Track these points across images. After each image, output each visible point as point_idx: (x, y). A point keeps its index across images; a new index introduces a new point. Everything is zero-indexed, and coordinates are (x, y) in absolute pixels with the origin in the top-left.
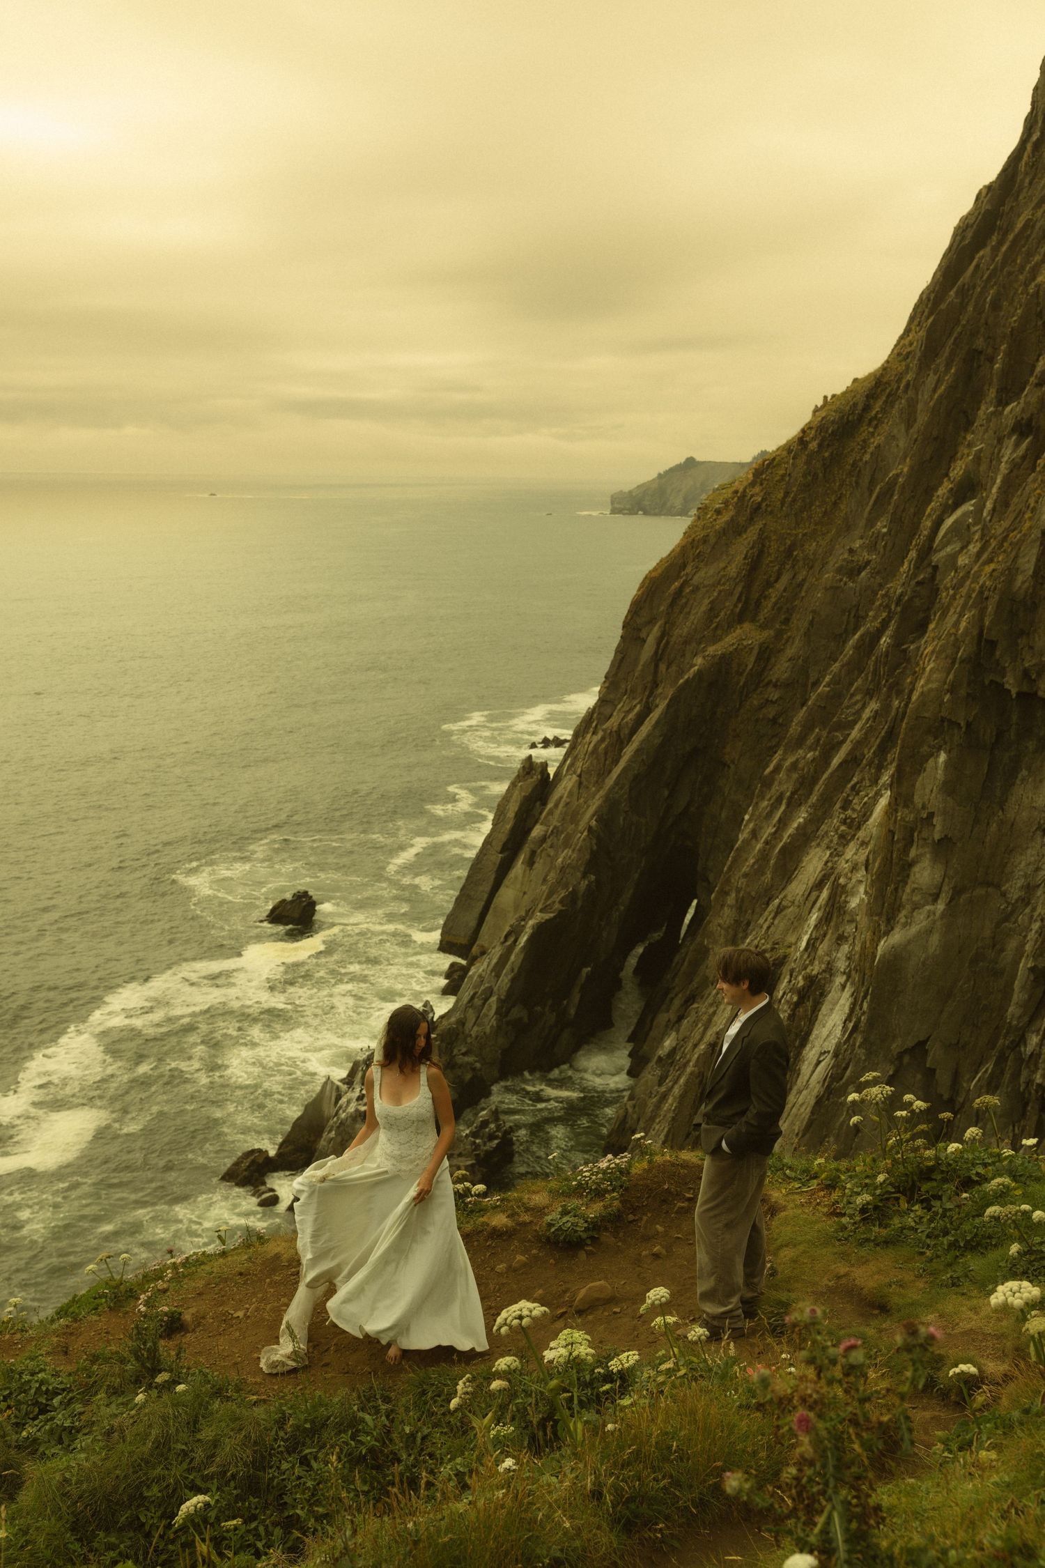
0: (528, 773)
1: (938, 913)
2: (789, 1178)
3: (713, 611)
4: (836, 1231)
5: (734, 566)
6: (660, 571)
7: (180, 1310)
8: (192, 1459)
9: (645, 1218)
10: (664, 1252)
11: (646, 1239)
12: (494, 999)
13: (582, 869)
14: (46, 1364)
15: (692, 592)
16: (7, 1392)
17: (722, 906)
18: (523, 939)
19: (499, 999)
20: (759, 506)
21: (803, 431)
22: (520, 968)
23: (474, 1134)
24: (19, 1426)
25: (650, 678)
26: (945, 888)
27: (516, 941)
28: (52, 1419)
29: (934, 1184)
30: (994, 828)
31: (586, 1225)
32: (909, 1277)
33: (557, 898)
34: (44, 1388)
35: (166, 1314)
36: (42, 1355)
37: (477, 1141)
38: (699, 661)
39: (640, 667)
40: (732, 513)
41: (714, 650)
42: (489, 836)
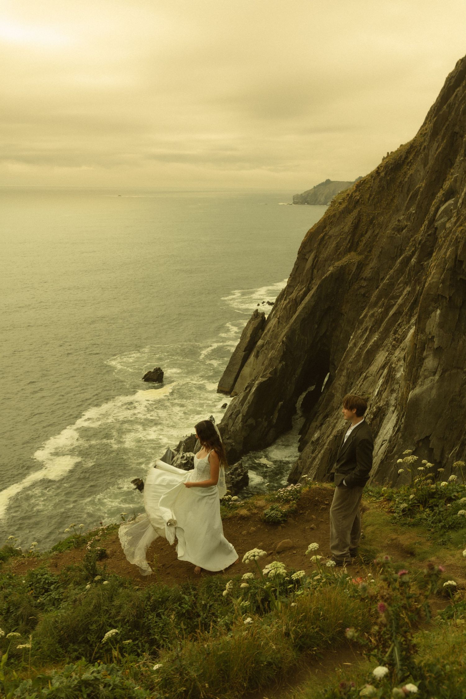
0: (256, 317)
1: (436, 380)
2: (371, 496)
3: (338, 246)
4: (391, 519)
5: (347, 227)
6: (314, 229)
7: (105, 549)
8: (110, 613)
9: (307, 512)
10: (315, 527)
11: (308, 521)
12: (241, 415)
13: (279, 359)
14: (48, 571)
15: (329, 238)
16: (31, 583)
17: (341, 376)
18: (254, 389)
19: (243, 415)
20: (358, 201)
21: (378, 168)
22: (252, 402)
23: (232, 474)
24: (36, 597)
25: (310, 276)
26: (439, 369)
27: (250, 390)
28: (50, 595)
29: (435, 500)
30: (461, 343)
31: (281, 515)
32: (423, 540)
33: (268, 371)
34: (47, 581)
35: (99, 550)
36: (46, 567)
37: (233, 477)
38: (331, 269)
39: (305, 271)
40: (346, 204)
41: (338, 264)
42: (239, 344)
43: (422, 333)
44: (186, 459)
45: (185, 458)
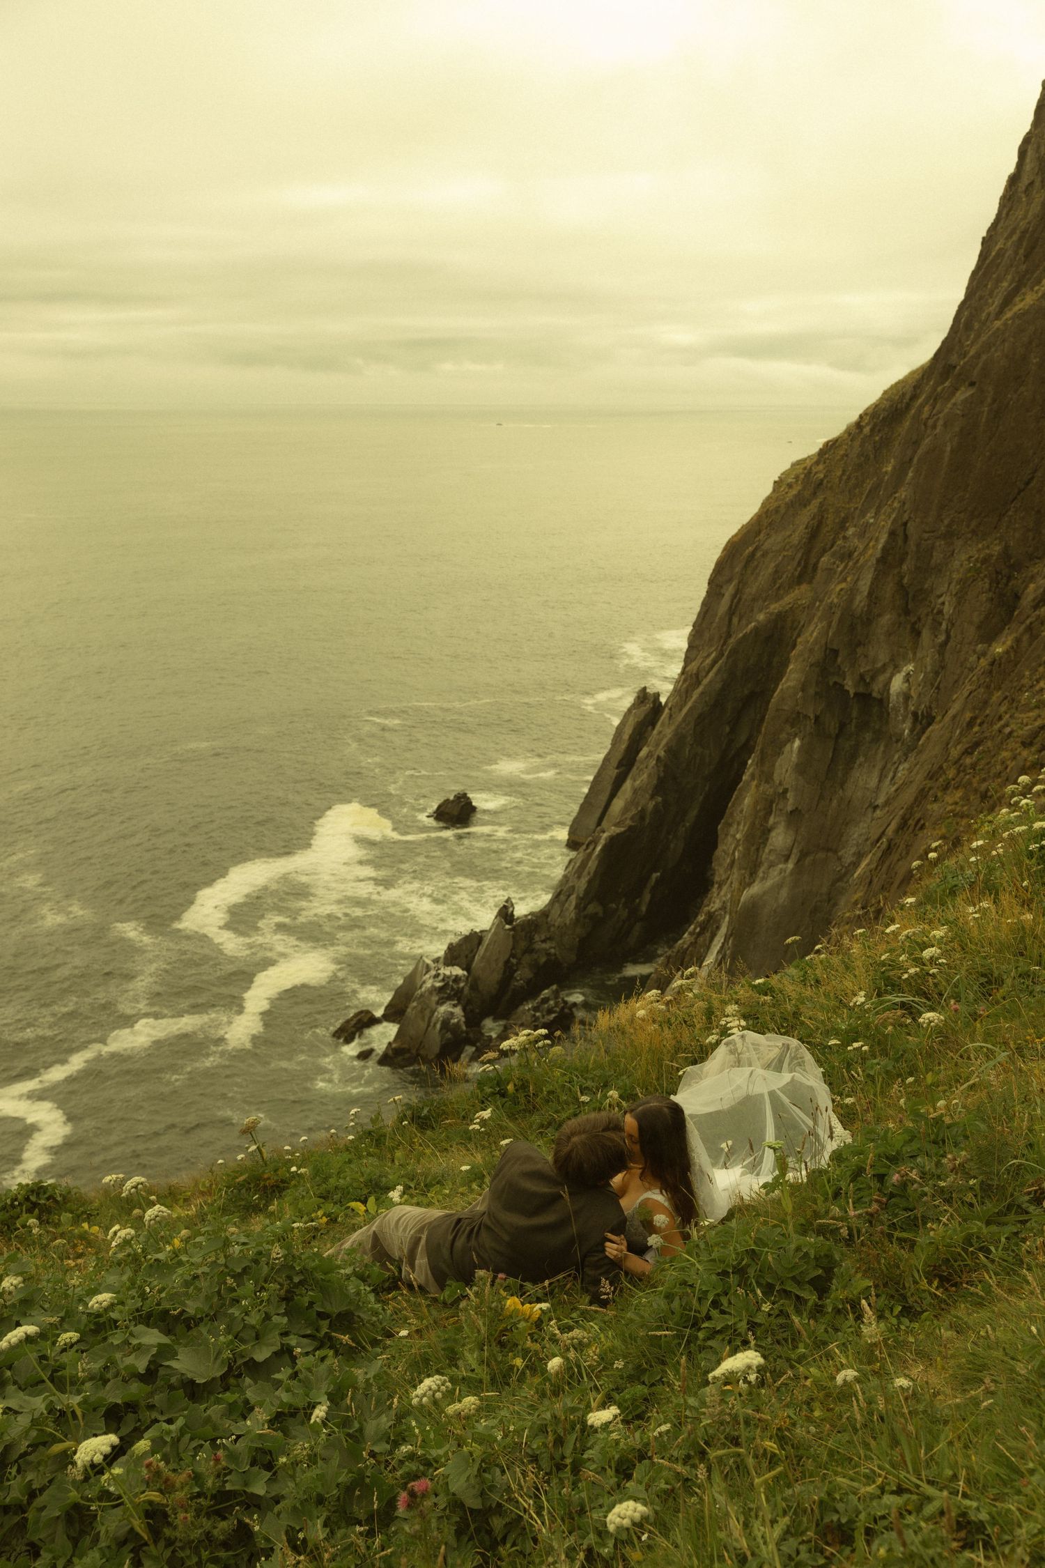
0: (642, 702)
1: (788, 871)
3: (778, 573)
5: (797, 534)
6: (739, 537)
12: (573, 897)
13: (650, 792)
15: (763, 556)
18: (599, 848)
19: (578, 897)
20: (821, 483)
21: (861, 417)
22: (595, 871)
23: (536, 1009)
25: (725, 629)
26: (795, 851)
27: (594, 849)
30: (835, 803)
33: (629, 815)
37: (538, 1014)
38: (761, 617)
39: (717, 620)
40: (799, 488)
41: (775, 607)
42: (609, 754)
43: (767, 782)
44: (443, 980)
45: (441, 978)
